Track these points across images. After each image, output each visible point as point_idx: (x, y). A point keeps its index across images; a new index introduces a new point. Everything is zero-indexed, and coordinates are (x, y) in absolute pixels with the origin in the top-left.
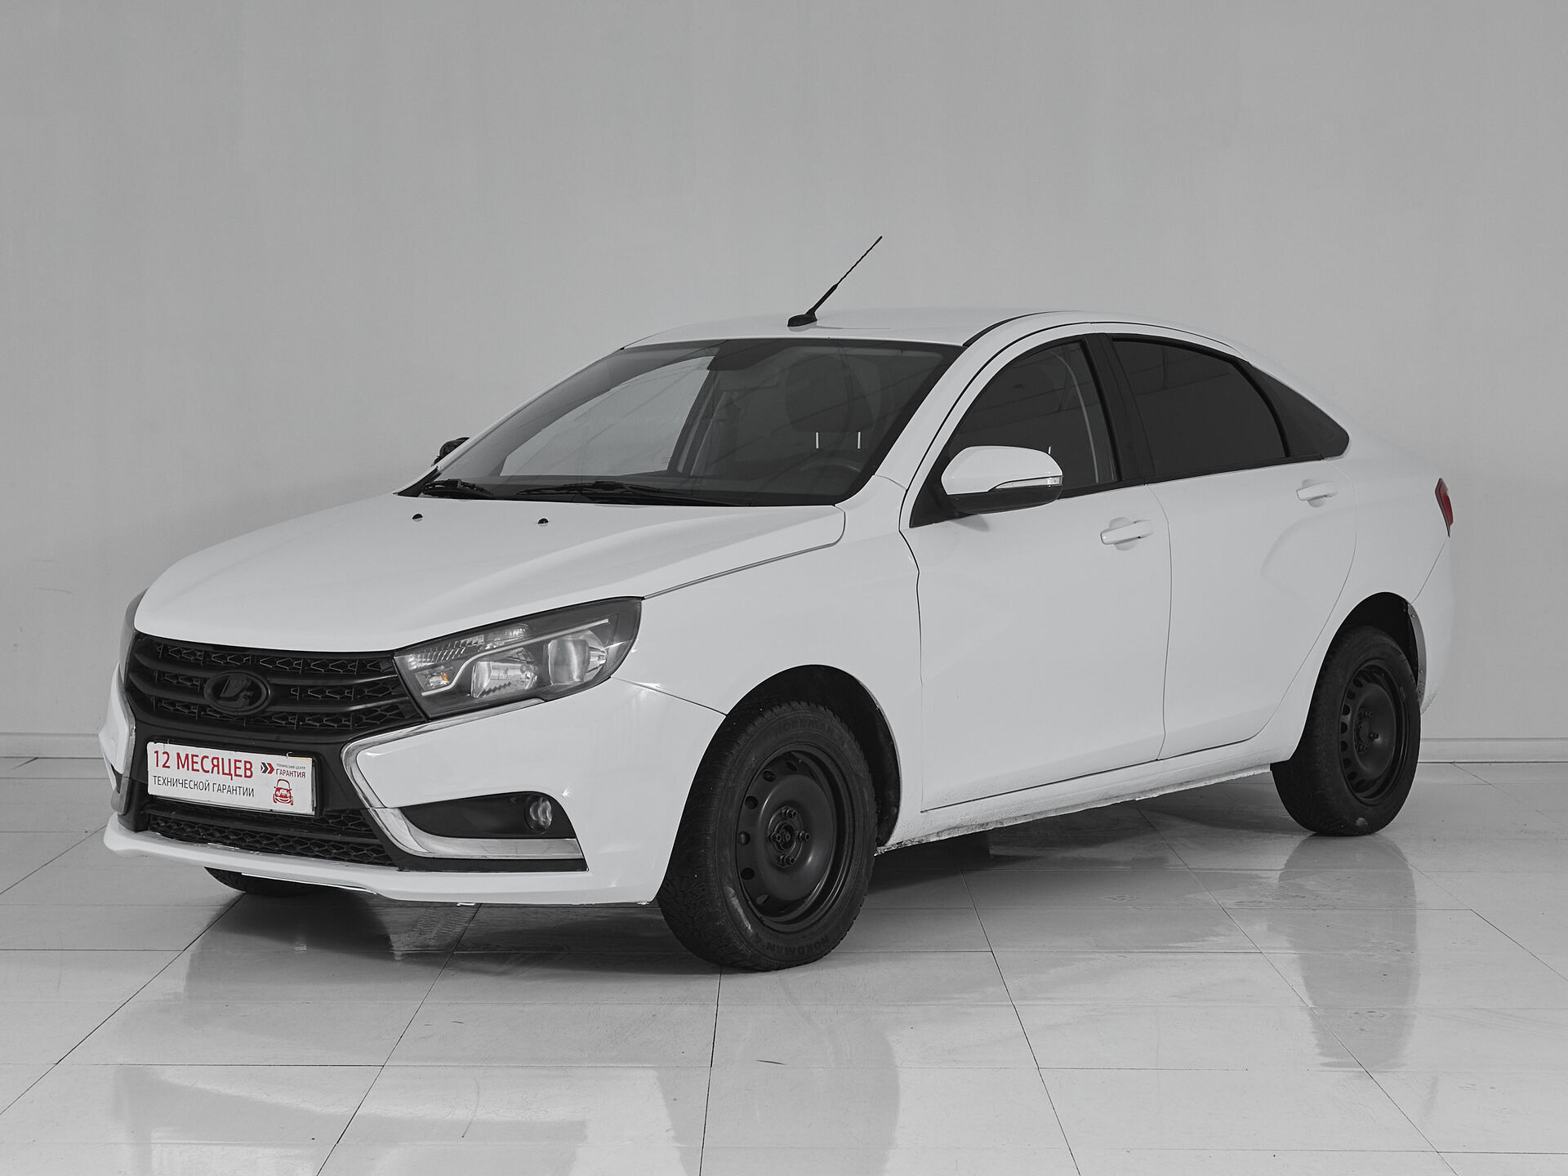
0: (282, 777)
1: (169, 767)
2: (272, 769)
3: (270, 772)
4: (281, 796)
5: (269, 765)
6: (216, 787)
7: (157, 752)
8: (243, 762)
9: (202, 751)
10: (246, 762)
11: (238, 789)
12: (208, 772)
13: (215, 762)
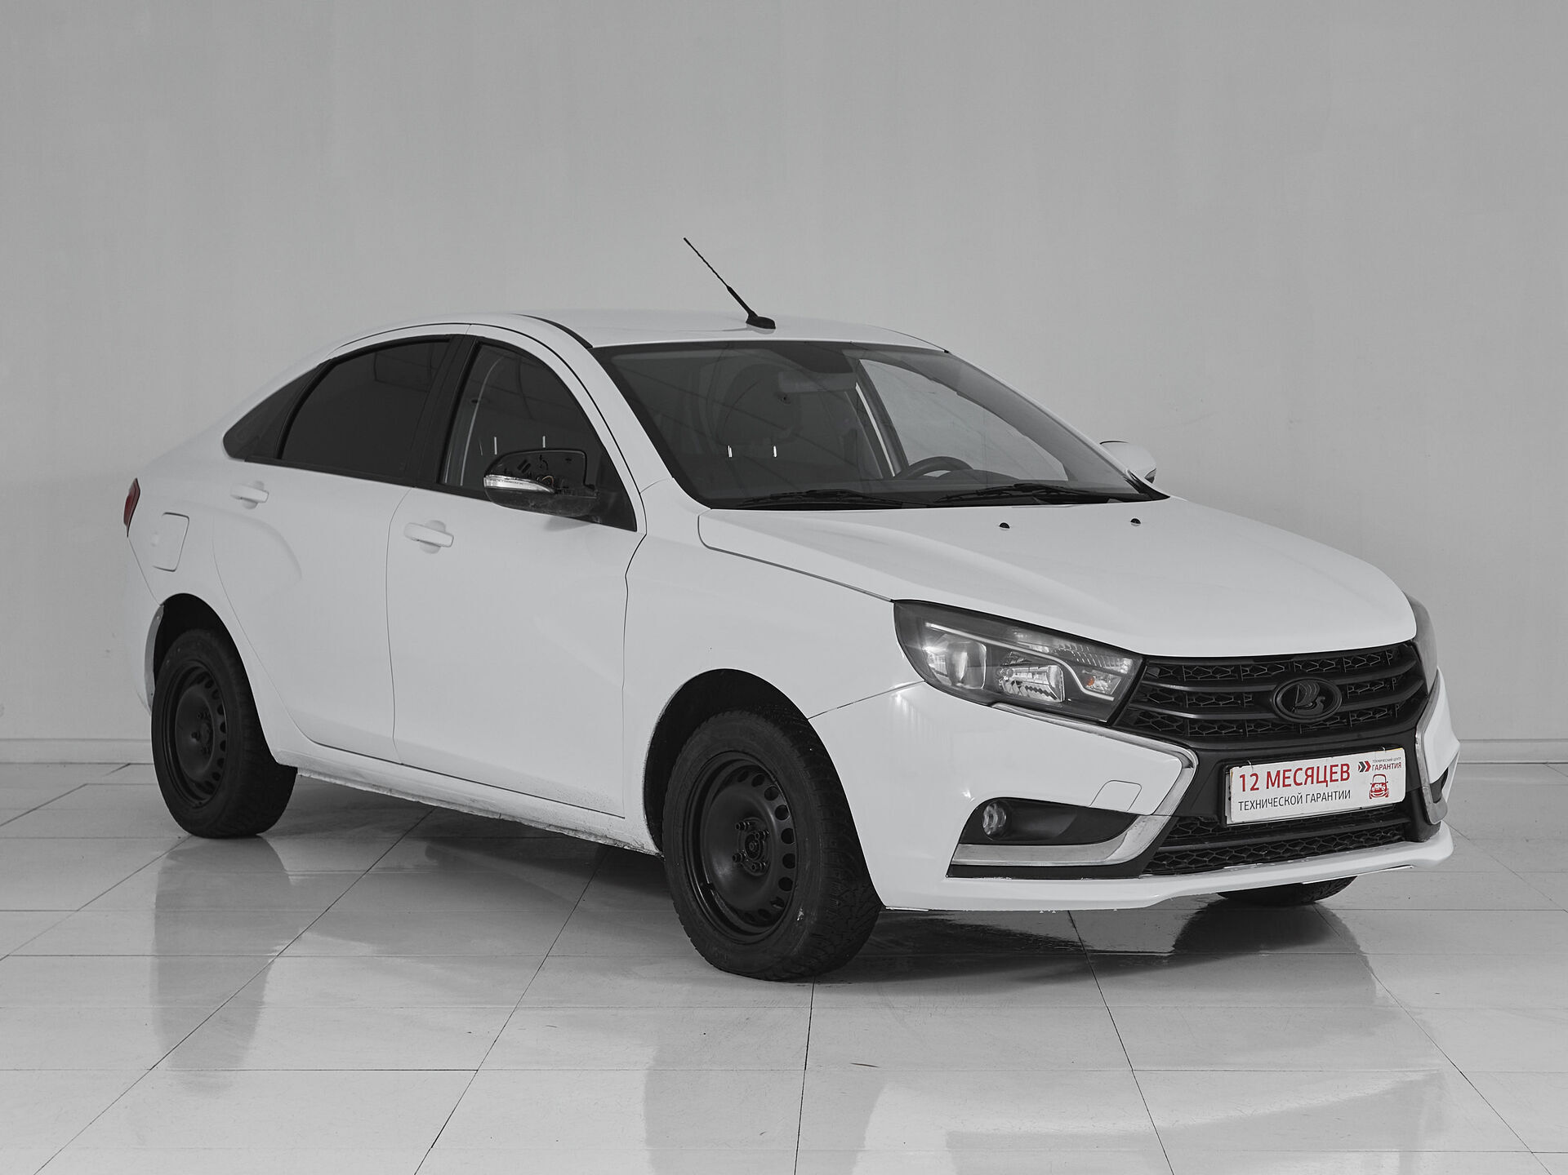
0: (1378, 772)
1: (1258, 789)
2: (1369, 766)
3: (1367, 770)
4: (1376, 791)
5: (1367, 762)
6: (1309, 798)
7: (1243, 776)
8: (1340, 766)
9: (1292, 765)
10: (1342, 765)
11: (1334, 794)
12: (1301, 784)
13: (1310, 772)
